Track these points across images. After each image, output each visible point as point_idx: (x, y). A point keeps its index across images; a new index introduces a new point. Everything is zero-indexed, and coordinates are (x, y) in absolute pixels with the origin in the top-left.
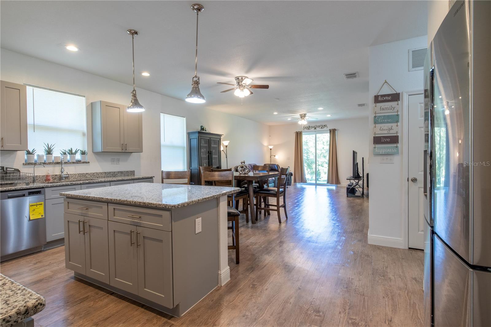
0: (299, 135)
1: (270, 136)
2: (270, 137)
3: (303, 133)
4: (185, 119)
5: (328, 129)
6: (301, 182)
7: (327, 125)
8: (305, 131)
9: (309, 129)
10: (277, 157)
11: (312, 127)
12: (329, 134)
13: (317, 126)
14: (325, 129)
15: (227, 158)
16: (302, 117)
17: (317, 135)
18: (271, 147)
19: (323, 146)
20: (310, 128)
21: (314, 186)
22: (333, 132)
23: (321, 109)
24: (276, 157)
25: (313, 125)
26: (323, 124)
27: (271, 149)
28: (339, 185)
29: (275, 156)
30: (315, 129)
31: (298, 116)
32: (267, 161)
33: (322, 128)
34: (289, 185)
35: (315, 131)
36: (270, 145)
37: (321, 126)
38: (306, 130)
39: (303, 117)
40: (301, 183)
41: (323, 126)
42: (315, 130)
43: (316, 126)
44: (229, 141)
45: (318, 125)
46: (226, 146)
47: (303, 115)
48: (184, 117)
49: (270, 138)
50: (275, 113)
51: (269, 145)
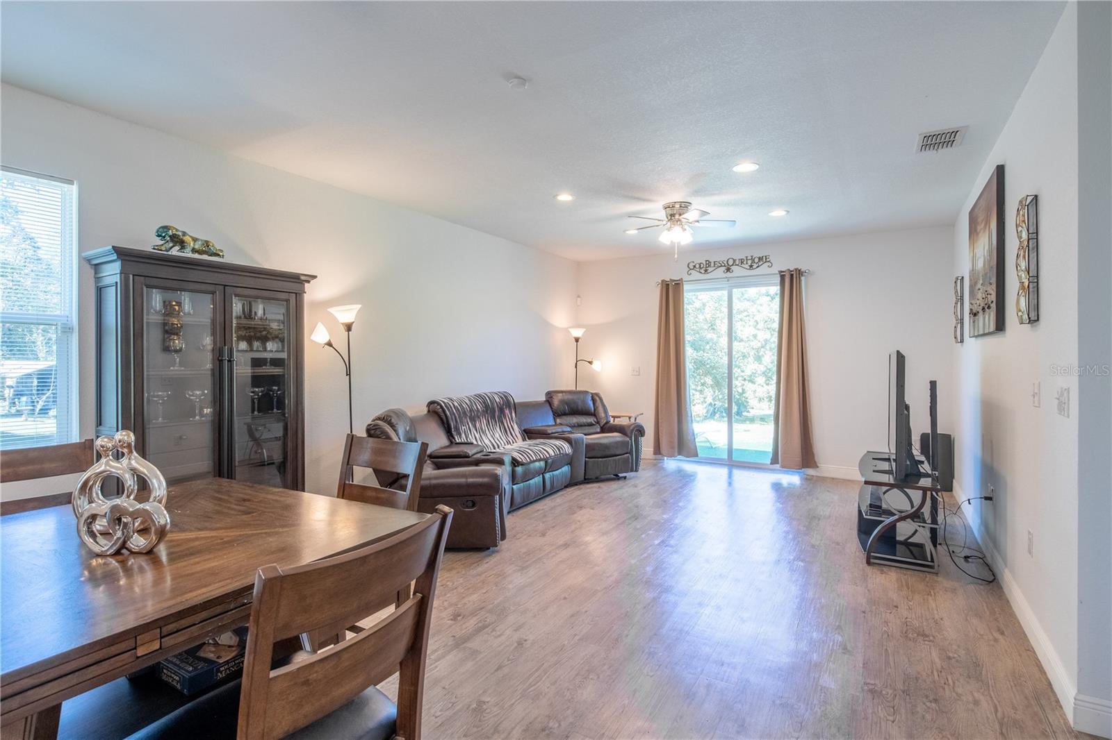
0: (671, 293)
1: (579, 297)
2: (579, 299)
3: (686, 287)
4: (74, 189)
5: (775, 269)
6: (679, 454)
7: (771, 259)
8: (691, 278)
9: (706, 271)
10: (596, 366)
11: (718, 265)
12: (775, 289)
13: (734, 261)
14: (764, 269)
15: (349, 374)
16: (672, 215)
17: (735, 290)
18: (578, 333)
19: (754, 331)
20: (710, 269)
21: (724, 471)
22: (791, 281)
23: (746, 167)
24: (593, 366)
25: (722, 257)
26: (757, 254)
27: (577, 340)
28: (811, 472)
29: (590, 363)
30: (728, 270)
31: (656, 210)
32: (565, 381)
33: (751, 266)
34: (632, 471)
35: (728, 279)
36: (578, 326)
37: (750, 262)
38: (695, 275)
39: (677, 217)
40: (679, 457)
41: (756, 260)
42: (729, 274)
43: (731, 262)
44: (360, 306)
45: (738, 256)
46: (349, 327)
47: (677, 206)
48: (70, 182)
49: (579, 303)
50: (565, 197)
51: (570, 328)
